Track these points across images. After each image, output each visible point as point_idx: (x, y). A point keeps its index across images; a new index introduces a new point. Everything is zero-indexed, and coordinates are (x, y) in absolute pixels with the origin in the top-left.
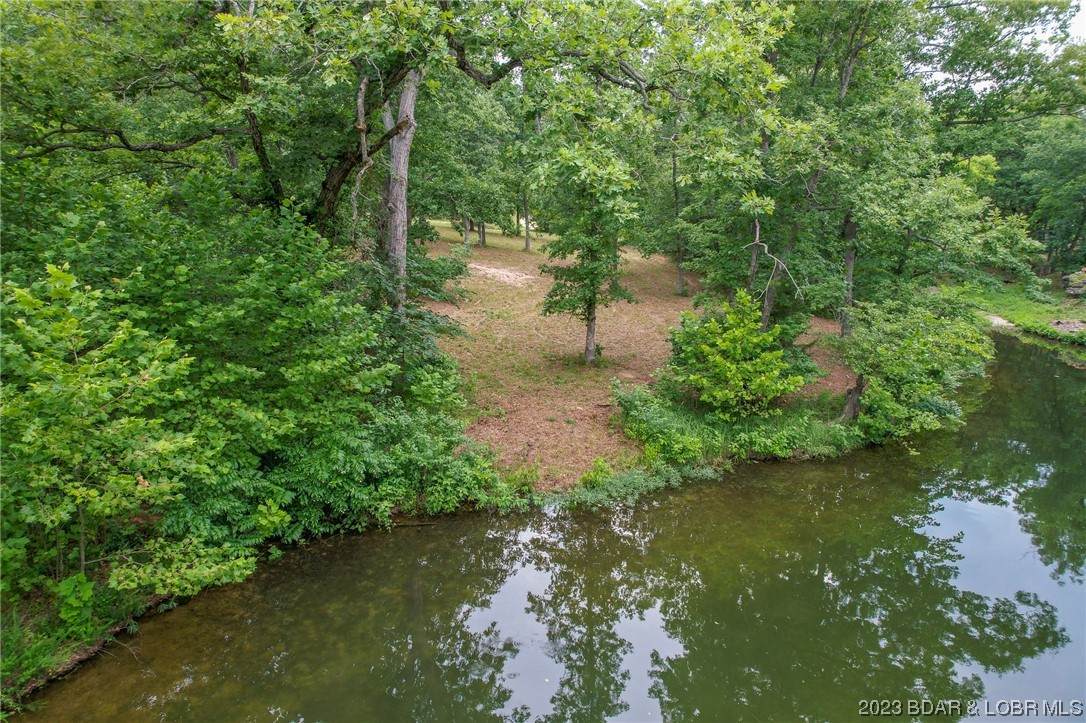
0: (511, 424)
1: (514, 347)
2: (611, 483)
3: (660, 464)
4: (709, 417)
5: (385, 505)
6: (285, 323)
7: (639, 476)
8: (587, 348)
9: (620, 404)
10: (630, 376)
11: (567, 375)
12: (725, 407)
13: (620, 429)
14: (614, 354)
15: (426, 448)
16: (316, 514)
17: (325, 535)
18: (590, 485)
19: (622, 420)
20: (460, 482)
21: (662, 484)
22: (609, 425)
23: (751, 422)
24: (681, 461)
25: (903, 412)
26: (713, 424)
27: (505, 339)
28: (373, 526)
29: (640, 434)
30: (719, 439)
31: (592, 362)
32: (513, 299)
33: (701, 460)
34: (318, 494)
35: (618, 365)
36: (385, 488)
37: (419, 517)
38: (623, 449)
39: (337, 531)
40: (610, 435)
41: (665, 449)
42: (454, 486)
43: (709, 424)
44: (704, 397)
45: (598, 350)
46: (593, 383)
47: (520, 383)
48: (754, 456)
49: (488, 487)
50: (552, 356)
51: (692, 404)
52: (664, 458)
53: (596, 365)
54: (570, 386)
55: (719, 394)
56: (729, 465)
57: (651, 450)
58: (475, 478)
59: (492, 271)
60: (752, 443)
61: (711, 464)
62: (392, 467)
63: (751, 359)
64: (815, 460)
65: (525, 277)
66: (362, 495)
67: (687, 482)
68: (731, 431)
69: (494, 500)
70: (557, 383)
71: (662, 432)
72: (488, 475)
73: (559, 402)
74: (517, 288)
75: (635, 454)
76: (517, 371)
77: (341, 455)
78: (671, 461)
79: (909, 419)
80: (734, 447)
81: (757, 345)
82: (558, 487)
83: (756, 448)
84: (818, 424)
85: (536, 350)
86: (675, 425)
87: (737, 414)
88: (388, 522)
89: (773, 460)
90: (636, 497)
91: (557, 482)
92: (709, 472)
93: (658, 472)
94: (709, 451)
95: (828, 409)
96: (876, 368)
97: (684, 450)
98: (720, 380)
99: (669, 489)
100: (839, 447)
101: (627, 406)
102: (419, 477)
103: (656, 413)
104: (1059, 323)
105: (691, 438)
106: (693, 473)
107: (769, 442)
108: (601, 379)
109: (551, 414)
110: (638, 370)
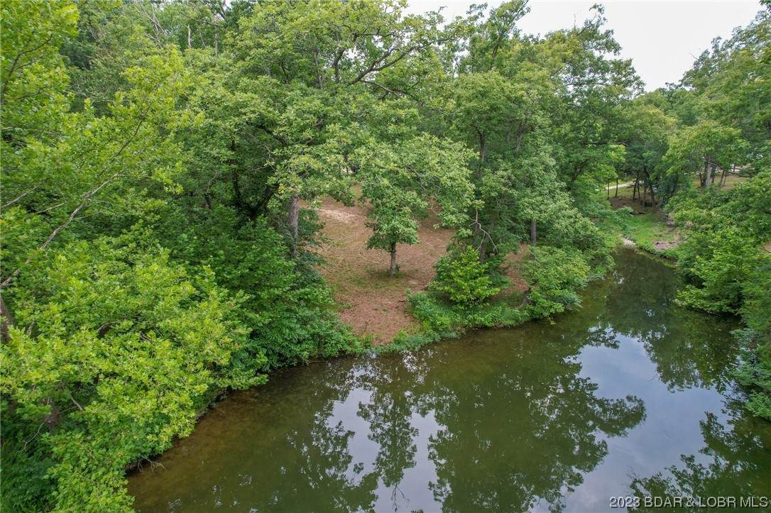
0: (356, 312)
1: (349, 265)
2: (407, 341)
3: (430, 331)
4: (454, 307)
5: (306, 353)
6: (262, 273)
7: (420, 337)
8: (391, 267)
9: (410, 301)
10: (415, 283)
11: (381, 283)
12: (462, 302)
13: (411, 314)
14: (406, 270)
15: (322, 327)
16: (275, 358)
17: (279, 368)
18: (398, 342)
19: (411, 309)
20: (338, 342)
21: (431, 341)
22: (405, 311)
23: (475, 310)
24: (441, 329)
25: (547, 303)
26: (456, 311)
27: (344, 260)
28: (300, 363)
29: (420, 316)
30: (459, 319)
31: (394, 275)
32: (344, 233)
33: (450, 328)
34: (277, 349)
35: (408, 276)
36: (305, 346)
37: (319, 359)
38: (412, 324)
39: (284, 366)
40: (406, 317)
41: (433, 324)
42: (336, 344)
43: (454, 311)
44: (452, 298)
45: (397, 268)
46: (395, 288)
47: (356, 288)
48: (476, 326)
49: (350, 344)
50: (371, 271)
51: (446, 301)
52: (432, 328)
53: (396, 276)
54: (383, 289)
55: (459, 297)
56: (464, 331)
57: (426, 324)
58: (345, 340)
59: (329, 212)
60: (475, 320)
61: (454, 330)
62: (307, 336)
63: (474, 279)
64: (505, 328)
65: (349, 215)
66: (297, 349)
67: (443, 339)
68: (464, 315)
69: (354, 350)
70: (376, 288)
71: (431, 316)
72: (351, 339)
73: (379, 299)
74: (345, 224)
75: (418, 326)
76: (354, 281)
77: (287, 331)
78: (436, 330)
79: (551, 307)
80: (466, 322)
81: (477, 273)
82: (382, 343)
83: (477, 322)
84: (508, 310)
85: (362, 267)
86: (438, 312)
87: (467, 306)
88: (307, 361)
89: (484, 328)
90: (419, 347)
91: (381, 341)
92: (454, 335)
93: (429, 335)
94: (454, 324)
95: (514, 301)
96: (535, 282)
97: (442, 324)
98: (459, 289)
99: (435, 343)
100: (517, 321)
101: (414, 303)
102: (320, 340)
103: (428, 306)
104: (658, 243)
105: (445, 319)
106: (446, 335)
107: (483, 319)
108: (399, 285)
109: (375, 306)
110: (419, 279)
